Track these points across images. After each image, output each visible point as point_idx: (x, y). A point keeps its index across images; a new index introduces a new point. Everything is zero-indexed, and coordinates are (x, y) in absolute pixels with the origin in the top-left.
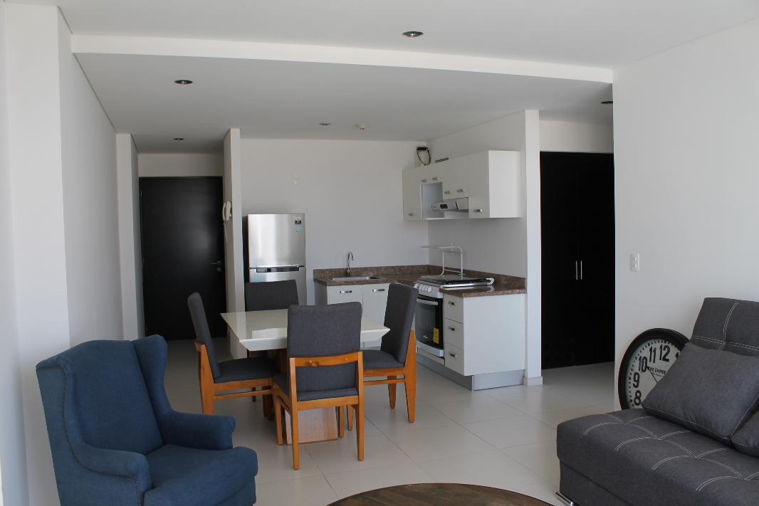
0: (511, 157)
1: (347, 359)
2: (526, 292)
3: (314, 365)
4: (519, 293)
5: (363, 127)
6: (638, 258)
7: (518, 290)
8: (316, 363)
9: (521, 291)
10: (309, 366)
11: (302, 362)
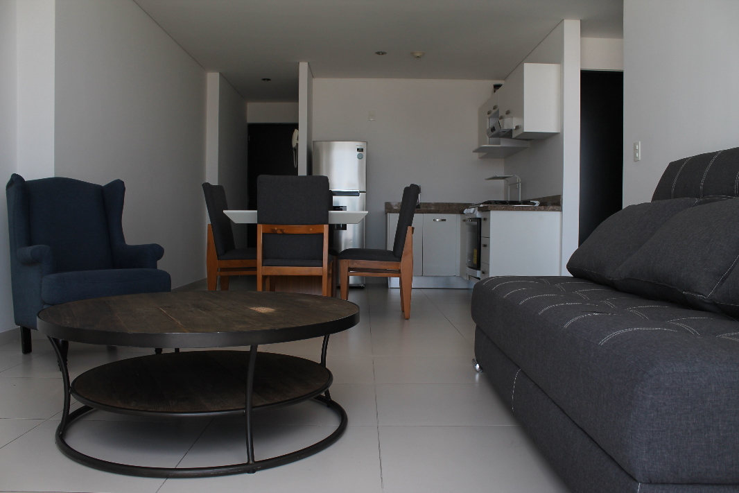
0: (550, 70)
1: (311, 229)
2: (561, 211)
3: (279, 232)
4: (553, 210)
5: (418, 55)
6: (639, 147)
7: (551, 207)
8: (281, 230)
9: (555, 207)
10: (274, 233)
11: (269, 228)
